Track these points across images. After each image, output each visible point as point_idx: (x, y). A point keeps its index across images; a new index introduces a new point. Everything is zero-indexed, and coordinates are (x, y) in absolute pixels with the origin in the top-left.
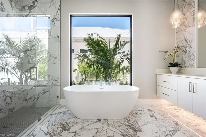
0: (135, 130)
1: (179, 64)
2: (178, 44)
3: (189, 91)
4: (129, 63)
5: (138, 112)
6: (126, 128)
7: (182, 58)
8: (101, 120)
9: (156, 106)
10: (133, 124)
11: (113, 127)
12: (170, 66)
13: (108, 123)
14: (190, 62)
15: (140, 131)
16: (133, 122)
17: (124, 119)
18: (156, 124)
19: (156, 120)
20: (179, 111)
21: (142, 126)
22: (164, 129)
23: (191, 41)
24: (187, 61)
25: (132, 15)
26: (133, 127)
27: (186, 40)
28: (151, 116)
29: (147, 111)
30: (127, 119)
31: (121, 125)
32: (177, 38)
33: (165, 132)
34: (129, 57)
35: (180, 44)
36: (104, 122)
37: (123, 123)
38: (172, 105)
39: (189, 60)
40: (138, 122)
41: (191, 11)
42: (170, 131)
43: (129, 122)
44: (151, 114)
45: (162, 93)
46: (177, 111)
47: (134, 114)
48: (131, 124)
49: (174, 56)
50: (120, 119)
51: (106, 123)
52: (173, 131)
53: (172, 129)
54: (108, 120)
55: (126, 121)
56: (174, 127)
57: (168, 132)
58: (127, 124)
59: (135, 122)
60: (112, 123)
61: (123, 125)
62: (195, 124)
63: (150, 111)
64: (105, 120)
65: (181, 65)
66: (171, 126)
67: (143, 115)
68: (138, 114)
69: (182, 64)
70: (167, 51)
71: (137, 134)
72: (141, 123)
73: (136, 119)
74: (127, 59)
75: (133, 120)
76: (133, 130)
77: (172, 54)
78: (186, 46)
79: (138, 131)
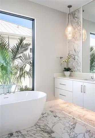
0: (49, 133)
1: (71, 69)
2: (69, 52)
3: (81, 92)
4: (31, 67)
5: (44, 115)
6: (41, 134)
7: (72, 64)
8: (13, 134)
9: (54, 106)
10: (44, 128)
11: (28, 137)
12: (65, 70)
13: (22, 134)
14: (78, 67)
15: (53, 132)
16: (44, 126)
17: (35, 125)
18: (61, 123)
19: (59, 119)
20: (71, 107)
21: (52, 127)
22: (68, 125)
23: (78, 52)
24: (76, 67)
25: (34, 19)
26: (46, 130)
27: (75, 50)
28: (54, 116)
29: (50, 113)
30: (37, 125)
31: (35, 132)
32: (68, 47)
33: (69, 127)
34: (31, 62)
35: (71, 53)
36: (17, 134)
37: (36, 130)
38: (65, 103)
39: (77, 67)
40: (47, 125)
41: (79, 28)
42: (72, 125)
43: (40, 127)
44: (55, 115)
45: (60, 94)
46: (70, 108)
47: (41, 119)
48: (43, 129)
49: (67, 62)
50: (31, 127)
51: (20, 135)
52: (73, 124)
53: (72, 123)
54: (21, 131)
55: (37, 127)
56: (73, 121)
57: (71, 127)
58: (40, 129)
59: (45, 126)
60: (26, 133)
61: (37, 131)
62: (83, 115)
63: (52, 112)
64: (17, 132)
65: (72, 70)
66: (71, 121)
67: (49, 117)
68: (44, 117)
69: (72, 68)
70: (62, 57)
71: (51, 136)
72: (50, 125)
73: (45, 122)
74: (30, 64)
75: (43, 124)
76: (48, 133)
77: (66, 60)
78: (75, 54)
79: (51, 133)
